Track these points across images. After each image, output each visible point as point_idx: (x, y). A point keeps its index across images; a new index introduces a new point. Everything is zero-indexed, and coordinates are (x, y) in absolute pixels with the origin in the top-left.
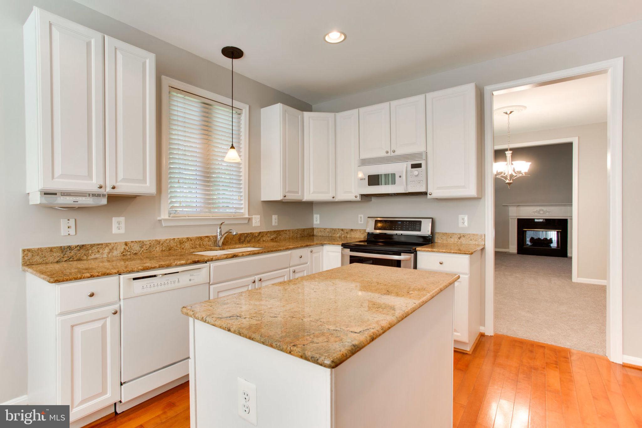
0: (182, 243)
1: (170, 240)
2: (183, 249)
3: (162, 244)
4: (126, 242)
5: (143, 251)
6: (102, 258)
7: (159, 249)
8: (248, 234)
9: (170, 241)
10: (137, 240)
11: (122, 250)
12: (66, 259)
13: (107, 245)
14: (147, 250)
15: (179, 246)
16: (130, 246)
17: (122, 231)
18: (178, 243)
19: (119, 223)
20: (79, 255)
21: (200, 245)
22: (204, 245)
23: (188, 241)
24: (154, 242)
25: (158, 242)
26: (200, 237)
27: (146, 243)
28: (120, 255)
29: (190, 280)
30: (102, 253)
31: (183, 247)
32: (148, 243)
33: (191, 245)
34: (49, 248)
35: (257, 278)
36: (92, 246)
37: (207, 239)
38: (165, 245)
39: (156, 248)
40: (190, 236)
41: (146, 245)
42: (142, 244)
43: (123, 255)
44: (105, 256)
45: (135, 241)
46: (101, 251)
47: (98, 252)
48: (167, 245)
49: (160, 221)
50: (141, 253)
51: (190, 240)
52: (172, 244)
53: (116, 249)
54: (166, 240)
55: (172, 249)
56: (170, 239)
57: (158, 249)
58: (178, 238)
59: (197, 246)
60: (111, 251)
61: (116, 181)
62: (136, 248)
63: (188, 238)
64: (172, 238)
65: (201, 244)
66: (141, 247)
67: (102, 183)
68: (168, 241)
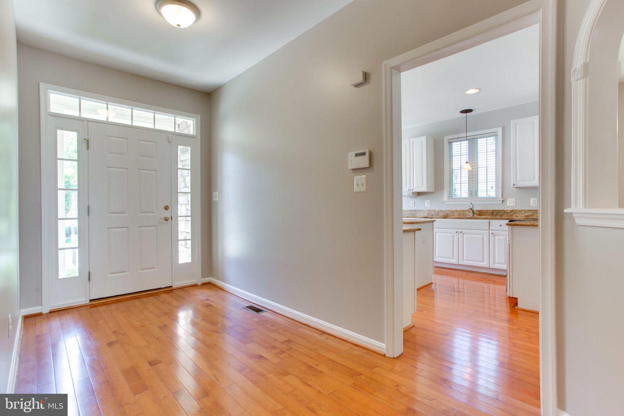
0: (453, 212)
1: (447, 210)
3: (443, 212)
8: (500, 211)
10: (433, 210)
13: (422, 210)
14: (437, 214)
15: (451, 214)
16: (430, 212)
17: (429, 206)
18: (451, 212)
19: (428, 202)
22: (466, 215)
24: (440, 211)
25: (442, 211)
26: (463, 210)
30: (421, 214)
31: (454, 214)
32: (437, 211)
33: (458, 214)
35: (460, 231)
36: (418, 210)
37: (467, 211)
40: (457, 209)
42: (435, 211)
44: (422, 214)
46: (420, 213)
48: (446, 213)
49: (444, 201)
52: (448, 212)
57: (441, 214)
58: (451, 210)
59: (462, 215)
60: (424, 212)
61: (414, 187)
62: (432, 213)
63: (456, 211)
65: (464, 213)
66: (435, 213)
67: (409, 189)
68: (446, 211)
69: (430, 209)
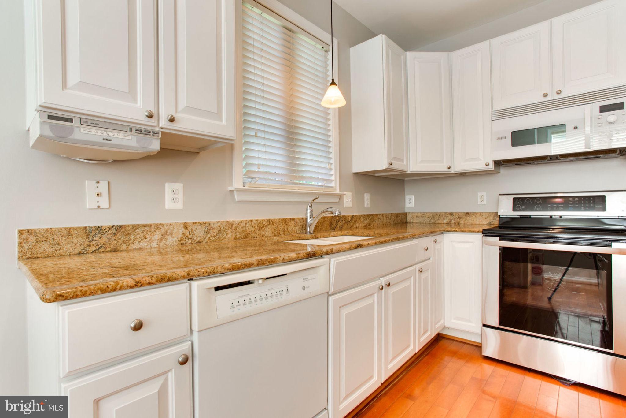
0: (262, 228)
2: (263, 236)
3: (236, 229)
4: (185, 223)
5: (209, 238)
6: (151, 248)
7: (232, 235)
8: (340, 218)
9: (246, 224)
10: (201, 221)
11: (180, 236)
12: (93, 249)
13: (158, 227)
14: (215, 236)
15: (257, 232)
16: (191, 229)
17: (179, 205)
18: (256, 228)
19: (174, 192)
20: (115, 242)
21: (284, 231)
22: (289, 232)
23: (269, 224)
24: (224, 224)
25: (230, 225)
26: (284, 219)
27: (214, 226)
28: (176, 244)
29: (304, 288)
30: (151, 241)
31: (263, 233)
32: (216, 226)
33: (273, 231)
34: (65, 229)
35: (382, 282)
36: (135, 227)
37: (292, 223)
38: (240, 229)
39: (228, 234)
40: (272, 217)
41: (213, 229)
42: (207, 226)
43: (182, 244)
44: (155, 244)
45: (199, 223)
46: (149, 236)
47: (145, 237)
48: (243, 230)
49: (232, 191)
50: (207, 242)
51: (271, 223)
52: (249, 228)
53: (171, 234)
54: (241, 222)
55: (249, 235)
56: (246, 221)
57: (230, 234)
58: (257, 220)
59: (281, 233)
60: (164, 236)
61: (176, 111)
62: (200, 233)
63: (269, 221)
64: (248, 219)
65: (286, 229)
66: (207, 232)
67: (153, 109)
68: (243, 224)
69: (189, 221)
